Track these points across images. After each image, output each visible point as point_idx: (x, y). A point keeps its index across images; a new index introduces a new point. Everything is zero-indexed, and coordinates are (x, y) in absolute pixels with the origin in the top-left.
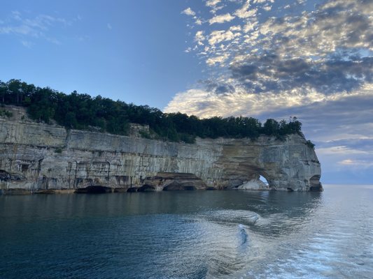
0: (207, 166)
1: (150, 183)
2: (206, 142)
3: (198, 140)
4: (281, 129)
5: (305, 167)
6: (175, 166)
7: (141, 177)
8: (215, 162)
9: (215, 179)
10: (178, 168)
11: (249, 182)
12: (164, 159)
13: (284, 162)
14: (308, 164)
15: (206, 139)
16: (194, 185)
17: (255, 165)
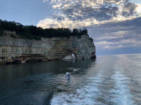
0: (47, 50)
1: (18, 59)
2: (46, 39)
3: (43, 39)
4: (80, 33)
5: (89, 49)
6: (31, 51)
7: (12, 57)
8: (51, 49)
9: (52, 56)
10: (32, 52)
11: (67, 57)
12: (25, 48)
13: (81, 47)
14: (90, 48)
15: (47, 38)
16: (42, 59)
17: (69, 49)
